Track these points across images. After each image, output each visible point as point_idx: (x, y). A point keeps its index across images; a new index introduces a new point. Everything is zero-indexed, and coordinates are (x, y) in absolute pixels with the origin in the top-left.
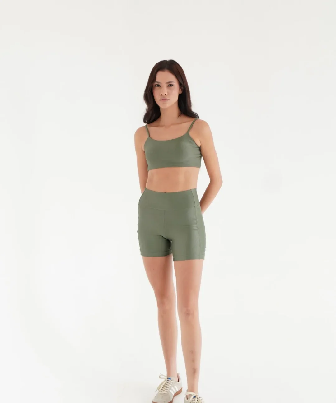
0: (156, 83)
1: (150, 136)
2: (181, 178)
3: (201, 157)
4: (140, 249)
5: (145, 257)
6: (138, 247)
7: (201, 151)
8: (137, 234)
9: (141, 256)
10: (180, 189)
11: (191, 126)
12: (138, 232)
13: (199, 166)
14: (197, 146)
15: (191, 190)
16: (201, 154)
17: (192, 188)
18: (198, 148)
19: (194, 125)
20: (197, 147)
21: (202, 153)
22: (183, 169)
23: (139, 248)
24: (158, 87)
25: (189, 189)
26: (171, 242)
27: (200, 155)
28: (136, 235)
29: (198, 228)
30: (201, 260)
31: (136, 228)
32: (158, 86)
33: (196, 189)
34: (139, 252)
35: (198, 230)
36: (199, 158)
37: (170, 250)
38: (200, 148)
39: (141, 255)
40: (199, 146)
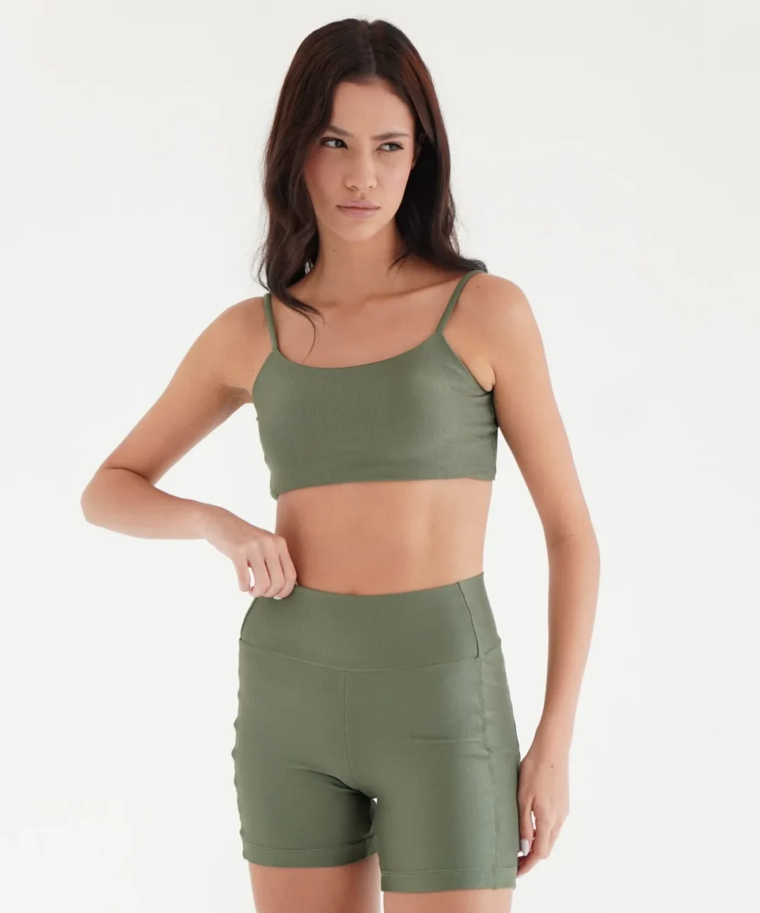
0: (329, 134)
1: (278, 348)
2: (416, 531)
3: (495, 434)
4: (242, 832)
5: (259, 868)
6: (234, 822)
7: (497, 406)
8: (231, 763)
9: (245, 864)
10: (416, 580)
11: (453, 304)
12: (234, 754)
13: (487, 471)
14: (481, 388)
15: (458, 583)
16: (496, 422)
17: (463, 573)
18: (486, 398)
19: (466, 300)
20: (481, 393)
21: (503, 417)
22: (424, 491)
23: (238, 825)
24: (339, 151)
25: (453, 582)
26: (375, 800)
27: (490, 429)
28: (228, 768)
29: (488, 750)
30: (502, 891)
31: (229, 738)
32: (341, 144)
33: (478, 581)
34: (238, 844)
35: (488, 758)
36: (488, 441)
37: (370, 837)
38: (491, 397)
39: (245, 855)
40: (489, 389)
